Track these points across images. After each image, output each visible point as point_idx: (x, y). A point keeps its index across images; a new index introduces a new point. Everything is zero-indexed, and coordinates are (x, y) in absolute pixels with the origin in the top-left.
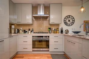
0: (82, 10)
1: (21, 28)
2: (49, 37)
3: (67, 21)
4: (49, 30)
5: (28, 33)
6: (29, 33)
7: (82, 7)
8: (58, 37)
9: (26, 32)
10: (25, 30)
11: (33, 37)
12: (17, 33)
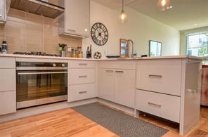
0: (123, 17)
3: (97, 34)
4: (61, 48)
7: (123, 12)
8: (86, 64)
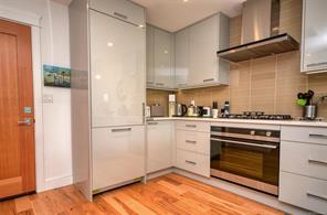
1: (193, 102)
2: (276, 134)
5: (211, 117)
6: (215, 116)
9: (205, 112)
10: (201, 108)
11: (213, 129)
12: (182, 116)
